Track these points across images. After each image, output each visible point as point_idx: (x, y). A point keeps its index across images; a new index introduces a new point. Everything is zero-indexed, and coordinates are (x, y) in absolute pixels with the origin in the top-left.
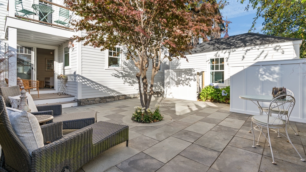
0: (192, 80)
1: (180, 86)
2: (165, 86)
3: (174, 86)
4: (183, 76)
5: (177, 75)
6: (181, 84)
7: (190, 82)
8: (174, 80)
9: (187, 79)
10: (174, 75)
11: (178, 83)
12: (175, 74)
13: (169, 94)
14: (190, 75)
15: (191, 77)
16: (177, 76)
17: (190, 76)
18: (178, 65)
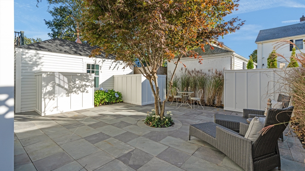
0: (89, 87)
1: (73, 95)
2: (44, 98)
3: (62, 96)
4: (77, 82)
5: (68, 80)
6: (74, 92)
7: (87, 88)
8: (63, 87)
9: (82, 86)
10: (64, 81)
11: (69, 91)
12: (66, 79)
13: (53, 109)
14: (86, 80)
15: (88, 84)
16: (68, 82)
17: (86, 82)
18: (36, 64)
